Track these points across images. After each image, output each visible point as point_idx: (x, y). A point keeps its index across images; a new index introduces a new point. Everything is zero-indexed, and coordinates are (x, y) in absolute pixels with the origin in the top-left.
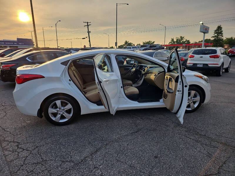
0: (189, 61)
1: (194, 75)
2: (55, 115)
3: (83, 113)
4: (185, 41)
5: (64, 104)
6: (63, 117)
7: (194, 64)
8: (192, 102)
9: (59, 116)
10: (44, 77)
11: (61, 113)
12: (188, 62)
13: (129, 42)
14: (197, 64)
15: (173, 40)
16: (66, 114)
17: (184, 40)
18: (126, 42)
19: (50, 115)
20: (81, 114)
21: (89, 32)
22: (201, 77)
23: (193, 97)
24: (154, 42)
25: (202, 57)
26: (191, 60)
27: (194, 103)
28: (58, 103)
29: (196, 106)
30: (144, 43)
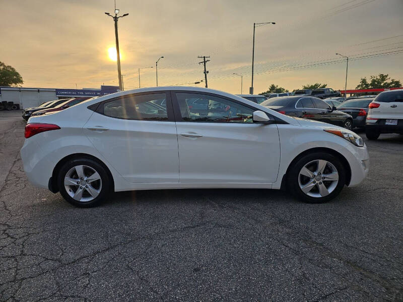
0: (371, 114)
1: (324, 130)
2: (74, 188)
3: (118, 188)
4: (391, 83)
5: (88, 172)
6: (86, 194)
7: (379, 120)
8: (321, 181)
9: (80, 191)
10: (59, 128)
11: (83, 187)
12: (369, 116)
13: (278, 88)
14: (385, 120)
15: (364, 81)
16: (90, 189)
17: (389, 81)
18: (273, 88)
19: (67, 189)
20: (115, 191)
21: (206, 72)
22: (340, 135)
23: (324, 173)
24: (324, 86)
25: (394, 106)
26: (375, 113)
27: (328, 184)
28: (79, 169)
29: (331, 190)
30: (305, 88)
